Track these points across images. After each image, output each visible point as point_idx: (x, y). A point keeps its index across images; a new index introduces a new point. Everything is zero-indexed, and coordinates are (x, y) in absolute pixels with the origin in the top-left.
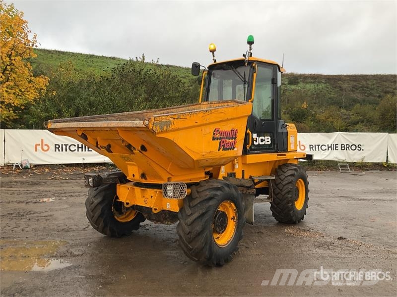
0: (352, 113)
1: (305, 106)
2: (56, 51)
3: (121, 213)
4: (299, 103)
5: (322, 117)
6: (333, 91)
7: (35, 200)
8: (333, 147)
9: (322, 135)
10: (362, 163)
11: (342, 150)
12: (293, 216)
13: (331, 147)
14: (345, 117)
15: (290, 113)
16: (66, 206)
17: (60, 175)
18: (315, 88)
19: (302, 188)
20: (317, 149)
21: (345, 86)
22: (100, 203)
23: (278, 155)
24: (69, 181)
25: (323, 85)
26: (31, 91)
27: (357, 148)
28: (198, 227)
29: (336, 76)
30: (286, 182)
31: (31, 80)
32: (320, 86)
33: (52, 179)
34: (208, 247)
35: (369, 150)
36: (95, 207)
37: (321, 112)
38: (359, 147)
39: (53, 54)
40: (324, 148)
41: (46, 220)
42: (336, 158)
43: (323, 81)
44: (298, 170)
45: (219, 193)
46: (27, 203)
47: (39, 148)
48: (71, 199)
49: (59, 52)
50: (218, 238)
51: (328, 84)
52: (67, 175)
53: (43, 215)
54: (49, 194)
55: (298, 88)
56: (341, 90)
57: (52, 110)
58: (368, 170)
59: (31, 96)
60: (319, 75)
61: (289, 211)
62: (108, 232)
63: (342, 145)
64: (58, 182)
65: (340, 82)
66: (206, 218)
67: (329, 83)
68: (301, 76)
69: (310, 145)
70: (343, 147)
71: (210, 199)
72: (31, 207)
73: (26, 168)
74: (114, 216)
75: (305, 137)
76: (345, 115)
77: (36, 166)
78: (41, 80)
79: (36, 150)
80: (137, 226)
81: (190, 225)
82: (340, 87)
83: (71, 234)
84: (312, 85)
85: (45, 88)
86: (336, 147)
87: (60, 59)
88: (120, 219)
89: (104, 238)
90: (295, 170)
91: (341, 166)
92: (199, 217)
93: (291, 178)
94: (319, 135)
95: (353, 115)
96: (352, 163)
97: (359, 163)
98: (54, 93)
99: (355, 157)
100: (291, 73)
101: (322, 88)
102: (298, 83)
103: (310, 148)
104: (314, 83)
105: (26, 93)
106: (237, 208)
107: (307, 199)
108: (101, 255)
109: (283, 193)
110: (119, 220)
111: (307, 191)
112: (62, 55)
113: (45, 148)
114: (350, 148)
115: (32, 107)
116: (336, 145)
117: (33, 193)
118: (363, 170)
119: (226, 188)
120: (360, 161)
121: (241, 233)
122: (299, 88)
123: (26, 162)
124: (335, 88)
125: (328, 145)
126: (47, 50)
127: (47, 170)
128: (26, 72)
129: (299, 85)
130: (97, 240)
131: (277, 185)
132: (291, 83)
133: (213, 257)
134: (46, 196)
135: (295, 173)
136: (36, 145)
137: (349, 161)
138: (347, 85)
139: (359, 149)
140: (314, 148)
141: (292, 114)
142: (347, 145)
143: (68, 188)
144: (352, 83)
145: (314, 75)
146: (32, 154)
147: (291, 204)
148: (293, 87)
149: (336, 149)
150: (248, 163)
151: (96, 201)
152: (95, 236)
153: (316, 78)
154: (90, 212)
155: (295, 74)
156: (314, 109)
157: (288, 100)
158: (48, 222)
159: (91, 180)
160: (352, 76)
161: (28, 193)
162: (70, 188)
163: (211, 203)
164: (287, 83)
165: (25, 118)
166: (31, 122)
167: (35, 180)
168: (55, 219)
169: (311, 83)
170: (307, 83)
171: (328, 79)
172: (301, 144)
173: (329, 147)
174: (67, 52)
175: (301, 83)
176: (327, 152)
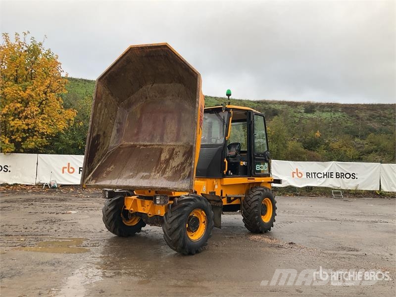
0: (366, 142)
1: (318, 134)
2: (82, 80)
3: (128, 219)
4: (312, 131)
5: (335, 145)
6: (350, 120)
7: (63, 212)
8: (329, 175)
9: (318, 164)
10: (356, 190)
11: (337, 177)
12: (260, 226)
13: (326, 175)
14: (359, 146)
15: (303, 141)
16: (87, 217)
17: (82, 193)
18: (331, 116)
19: (270, 206)
20: (313, 177)
21: (362, 115)
22: (112, 211)
23: (249, 179)
24: (90, 199)
25: (340, 114)
26: (61, 122)
27: (352, 176)
28: (176, 225)
29: (353, 105)
30: (254, 200)
31: (61, 112)
32: (337, 115)
33: (76, 197)
34: (182, 239)
35: (363, 179)
36: (109, 213)
37: (335, 141)
38: (353, 176)
39: (79, 82)
40: (320, 175)
41: (72, 225)
42: (331, 185)
43: (340, 110)
44: (265, 190)
45: (192, 203)
46: (57, 213)
47: (66, 170)
48: (91, 212)
49: (85, 80)
50: (192, 235)
51: (344, 113)
52: (89, 194)
53: (69, 222)
54: (74, 208)
55: (314, 117)
56: (358, 119)
57: (78, 138)
58: (361, 197)
59: (62, 126)
60: (336, 104)
61: (256, 222)
62: (118, 232)
63: (337, 173)
64: (81, 199)
65: (357, 111)
66: (181, 219)
67: (346, 112)
68: (317, 104)
69: (307, 173)
70: (338, 176)
71: (185, 206)
72: (60, 216)
73: (54, 187)
74: (122, 221)
75: (302, 165)
76: (360, 144)
77: (62, 186)
78: (71, 113)
79: (63, 172)
80: (140, 230)
81: (171, 223)
82: (357, 116)
83: (91, 234)
84: (329, 114)
85: (73, 119)
86: (331, 175)
87: (85, 87)
88: (128, 223)
89: (115, 237)
90: (262, 191)
91: (334, 193)
92: (176, 218)
93: (257, 197)
94: (315, 163)
95: (367, 144)
96: (347, 190)
97: (353, 190)
98: (81, 124)
99: (349, 184)
100: (308, 102)
101: (339, 117)
102: (314, 111)
103: (307, 175)
104: (331, 111)
105: (57, 123)
106: (206, 214)
107: (274, 214)
108: (112, 246)
109: (251, 208)
110: (126, 224)
111: (274, 208)
112: (87, 83)
113: (71, 170)
114: (344, 176)
115: (62, 136)
116: (331, 173)
117: (61, 206)
118: (357, 197)
119: (198, 200)
120: (354, 189)
121: (210, 233)
122: (316, 116)
123: (54, 182)
124: (352, 117)
125: (324, 173)
126: (74, 79)
127: (71, 189)
128: (58, 105)
129: (315, 113)
130: (109, 238)
131: (247, 202)
132: (307, 111)
133: (186, 247)
134: (71, 209)
135: (262, 193)
136: (64, 168)
137: (344, 189)
138: (364, 115)
139: (353, 177)
140: (310, 176)
141: (304, 143)
142: (341, 173)
143: (89, 203)
144: (369, 112)
145: (331, 103)
146: (60, 176)
147: (257, 217)
148: (309, 115)
149: (331, 177)
150: (224, 184)
151: (110, 209)
152: (108, 236)
153: (332, 107)
154: (105, 216)
155: (311, 102)
156: (328, 138)
157: (304, 129)
158: (74, 226)
159: (107, 193)
160: (369, 105)
161: (57, 207)
162: (91, 204)
163: (185, 209)
164: (303, 111)
165: (56, 145)
166: (60, 148)
167: (62, 197)
168: (79, 225)
169: (328, 111)
170: (323, 111)
171: (346, 108)
172: (298, 172)
173: (324, 175)
174: (92, 81)
175: (317, 111)
176: (323, 180)
